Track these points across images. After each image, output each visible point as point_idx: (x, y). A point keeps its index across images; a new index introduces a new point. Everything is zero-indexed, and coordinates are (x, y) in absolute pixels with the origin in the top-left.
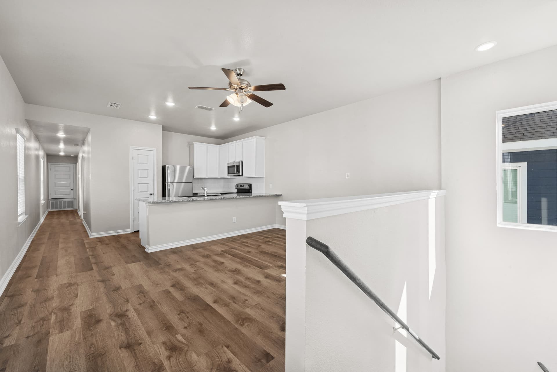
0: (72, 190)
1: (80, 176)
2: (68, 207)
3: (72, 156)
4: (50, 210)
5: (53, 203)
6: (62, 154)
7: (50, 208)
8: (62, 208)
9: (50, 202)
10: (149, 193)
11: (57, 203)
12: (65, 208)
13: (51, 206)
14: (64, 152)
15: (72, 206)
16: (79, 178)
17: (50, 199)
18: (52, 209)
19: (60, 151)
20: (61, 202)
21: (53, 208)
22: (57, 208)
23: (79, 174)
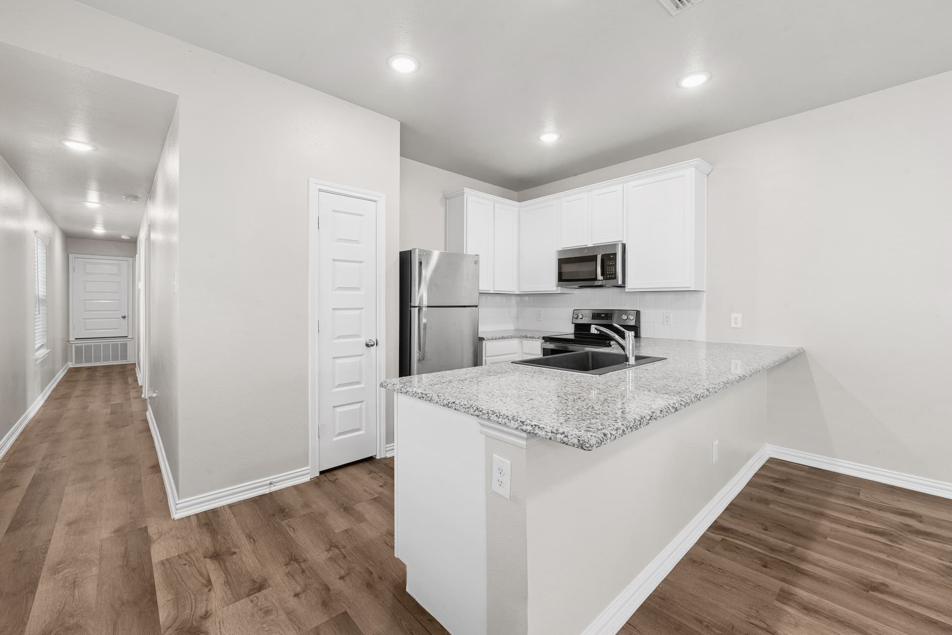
0: (124, 317)
1: (141, 285)
2: (115, 358)
3: (124, 237)
4: (71, 365)
5: (79, 350)
6: (99, 230)
7: (72, 361)
8: (100, 361)
9: (74, 346)
10: (364, 340)
11: (88, 348)
12: (107, 358)
13: (76, 355)
14: (106, 226)
15: (125, 356)
16: (139, 290)
17: (72, 339)
18: (76, 363)
19: (93, 224)
20: (97, 347)
21: (78, 359)
22: (88, 360)
23: (139, 281)
